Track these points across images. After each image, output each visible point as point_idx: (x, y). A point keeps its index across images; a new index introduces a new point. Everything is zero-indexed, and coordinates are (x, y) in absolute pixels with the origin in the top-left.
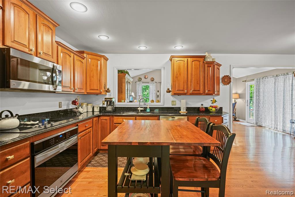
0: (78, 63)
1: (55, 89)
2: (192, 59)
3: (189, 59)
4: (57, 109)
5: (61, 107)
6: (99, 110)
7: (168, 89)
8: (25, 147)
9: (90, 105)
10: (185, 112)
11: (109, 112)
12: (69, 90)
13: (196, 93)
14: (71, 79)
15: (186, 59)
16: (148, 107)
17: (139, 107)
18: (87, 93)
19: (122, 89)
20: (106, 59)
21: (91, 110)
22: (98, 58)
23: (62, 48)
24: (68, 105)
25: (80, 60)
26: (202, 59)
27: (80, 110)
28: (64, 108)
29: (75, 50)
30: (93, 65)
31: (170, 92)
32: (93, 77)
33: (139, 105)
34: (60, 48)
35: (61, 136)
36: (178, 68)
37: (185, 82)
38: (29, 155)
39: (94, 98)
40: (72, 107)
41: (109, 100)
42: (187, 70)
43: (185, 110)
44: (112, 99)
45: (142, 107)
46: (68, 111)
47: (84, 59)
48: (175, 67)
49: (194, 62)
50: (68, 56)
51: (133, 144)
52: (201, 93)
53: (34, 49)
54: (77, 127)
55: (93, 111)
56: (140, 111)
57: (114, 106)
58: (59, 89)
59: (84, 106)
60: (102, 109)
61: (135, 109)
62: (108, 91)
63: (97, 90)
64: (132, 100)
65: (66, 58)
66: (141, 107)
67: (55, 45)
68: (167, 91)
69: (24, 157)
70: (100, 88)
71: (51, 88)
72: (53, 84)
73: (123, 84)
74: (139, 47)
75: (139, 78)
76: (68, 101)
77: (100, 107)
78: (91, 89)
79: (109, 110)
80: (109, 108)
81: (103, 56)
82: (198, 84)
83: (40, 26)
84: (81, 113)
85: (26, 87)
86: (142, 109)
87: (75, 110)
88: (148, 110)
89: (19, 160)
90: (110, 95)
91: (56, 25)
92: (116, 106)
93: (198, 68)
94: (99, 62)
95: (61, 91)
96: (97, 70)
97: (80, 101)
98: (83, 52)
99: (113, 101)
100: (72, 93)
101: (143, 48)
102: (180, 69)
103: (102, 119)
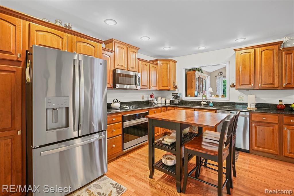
0: (152, 69)
1: (137, 87)
2: (260, 48)
3: (258, 50)
4: (141, 100)
5: (143, 99)
6: (169, 103)
7: (233, 84)
8: (119, 116)
9: (163, 98)
10: (254, 109)
11: (176, 104)
12: (146, 88)
13: (268, 87)
14: (147, 80)
15: (253, 50)
16: (211, 101)
17: (202, 102)
18: (160, 89)
19: (192, 85)
20: (175, 62)
21: (165, 102)
22: (168, 62)
23: (142, 62)
24: (148, 98)
25: (155, 66)
26: (276, 47)
27: (156, 102)
28: (145, 99)
29: (149, 61)
30: (164, 69)
31: (234, 86)
32: (164, 77)
33: (203, 99)
34: (140, 62)
35: (137, 115)
36: (242, 61)
37: (252, 76)
38: (121, 121)
39: (166, 92)
40: (150, 99)
41: (176, 94)
42: (254, 62)
43: (254, 107)
44: (178, 94)
45: (206, 102)
46: (149, 102)
47: (157, 65)
48: (239, 60)
49: (264, 51)
50: (145, 66)
51: (159, 119)
52: (275, 87)
53: (126, 67)
54: (148, 112)
55: (165, 103)
56: (203, 105)
57: (181, 100)
58: (139, 87)
59: (159, 99)
60: (172, 102)
61: (198, 103)
62: (176, 87)
63: (167, 87)
64: (197, 95)
65: (144, 67)
66: (204, 102)
67: (137, 61)
68: (231, 86)
69: (119, 121)
70: (170, 85)
71: (134, 87)
72: (135, 85)
73: (193, 81)
74: (198, 48)
75: (220, 72)
76: (148, 95)
77: (171, 100)
78: (162, 87)
79: (176, 102)
80: (176, 101)
81: (172, 60)
82: (270, 76)
83: (129, 53)
84: (155, 104)
85: (128, 88)
86: (205, 103)
87: (152, 102)
88: (211, 105)
89: (117, 122)
90: (179, 91)
91: (137, 49)
92: (183, 100)
93: (270, 58)
94: (168, 65)
95: (140, 88)
96: (166, 72)
97: (155, 95)
98: (157, 60)
99: (179, 96)
100: (148, 89)
101: (202, 48)
102: (245, 62)
103: (169, 109)
